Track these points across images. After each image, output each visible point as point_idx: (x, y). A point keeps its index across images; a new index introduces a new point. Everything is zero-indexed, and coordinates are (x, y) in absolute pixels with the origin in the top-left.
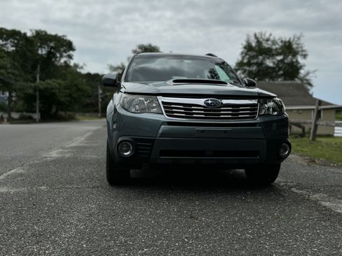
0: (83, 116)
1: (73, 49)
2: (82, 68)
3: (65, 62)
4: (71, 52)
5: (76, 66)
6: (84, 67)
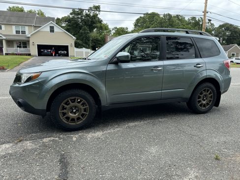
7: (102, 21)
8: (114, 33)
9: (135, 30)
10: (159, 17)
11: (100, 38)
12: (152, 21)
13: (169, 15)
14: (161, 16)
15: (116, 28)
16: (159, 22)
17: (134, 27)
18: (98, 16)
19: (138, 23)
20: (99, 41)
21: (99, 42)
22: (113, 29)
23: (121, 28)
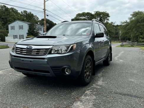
0: (114, 42)
1: (109, 17)
2: (114, 23)
3: (106, 22)
4: (108, 18)
5: (112, 23)
6: (115, 23)
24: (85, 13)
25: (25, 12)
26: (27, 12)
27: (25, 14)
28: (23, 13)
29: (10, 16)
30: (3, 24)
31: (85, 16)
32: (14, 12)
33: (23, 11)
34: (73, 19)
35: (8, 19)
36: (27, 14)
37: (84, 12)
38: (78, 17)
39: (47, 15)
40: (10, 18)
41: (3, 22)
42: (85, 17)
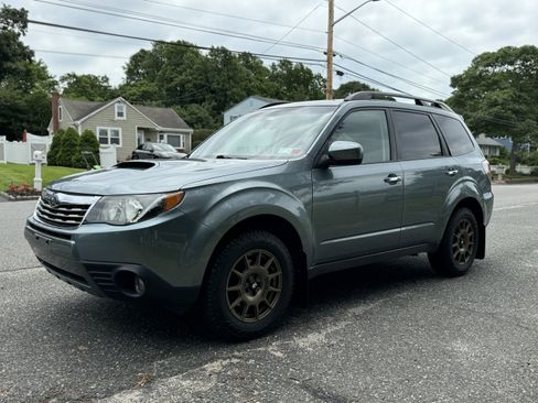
7: (32, 53)
8: (66, 91)
9: (128, 84)
10: (197, 54)
11: (22, 103)
12: (178, 65)
13: (224, 51)
14: (204, 53)
15: (74, 76)
16: (198, 69)
17: (125, 76)
18: (21, 39)
19: (136, 66)
20: (20, 111)
21: (21, 116)
22: (63, 79)
23: (89, 77)
24: (515, 49)
25: (285, 63)
26: (290, 63)
27: (285, 72)
28: (279, 69)
29: (235, 82)
30: (214, 108)
31: (511, 64)
32: (251, 67)
33: (277, 63)
34: (460, 76)
35: (228, 93)
36: (289, 70)
37: (509, 47)
38: (481, 68)
39: (340, 74)
40: (234, 90)
41: (214, 103)
42: (511, 68)
